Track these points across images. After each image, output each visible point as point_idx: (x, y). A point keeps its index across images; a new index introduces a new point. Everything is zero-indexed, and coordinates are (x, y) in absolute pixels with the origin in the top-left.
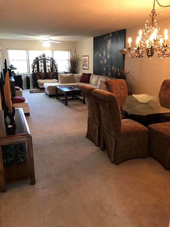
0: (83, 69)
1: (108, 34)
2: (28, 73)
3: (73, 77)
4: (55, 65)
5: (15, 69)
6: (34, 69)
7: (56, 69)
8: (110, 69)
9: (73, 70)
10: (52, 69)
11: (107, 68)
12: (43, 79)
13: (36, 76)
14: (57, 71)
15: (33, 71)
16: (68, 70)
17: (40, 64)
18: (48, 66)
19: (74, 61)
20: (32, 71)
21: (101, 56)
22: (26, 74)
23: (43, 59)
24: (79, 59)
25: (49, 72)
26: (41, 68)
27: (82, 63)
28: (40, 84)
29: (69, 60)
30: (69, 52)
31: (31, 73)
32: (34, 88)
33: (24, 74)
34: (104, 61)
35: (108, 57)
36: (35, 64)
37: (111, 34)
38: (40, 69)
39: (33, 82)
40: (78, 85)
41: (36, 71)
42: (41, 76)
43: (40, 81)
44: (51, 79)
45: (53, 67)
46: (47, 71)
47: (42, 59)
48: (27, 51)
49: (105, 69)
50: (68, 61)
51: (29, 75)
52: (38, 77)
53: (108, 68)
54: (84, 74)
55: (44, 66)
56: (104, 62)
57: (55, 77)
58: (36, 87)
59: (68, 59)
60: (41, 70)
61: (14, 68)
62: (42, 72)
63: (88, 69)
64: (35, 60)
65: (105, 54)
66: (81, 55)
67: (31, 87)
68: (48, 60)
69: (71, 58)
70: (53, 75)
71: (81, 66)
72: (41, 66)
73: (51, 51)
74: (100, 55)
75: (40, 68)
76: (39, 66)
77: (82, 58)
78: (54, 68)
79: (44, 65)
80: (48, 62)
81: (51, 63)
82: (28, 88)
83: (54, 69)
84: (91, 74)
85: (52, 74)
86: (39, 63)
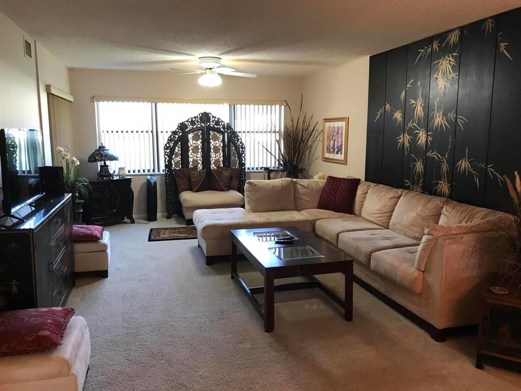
0: (327, 160)
1: (442, 37)
2: (154, 171)
3: (295, 188)
4: (237, 148)
5: (113, 158)
6: (171, 159)
7: (240, 160)
8: (445, 167)
9: (291, 161)
10: (227, 158)
11: (428, 162)
12: (197, 191)
13: (177, 179)
14: (242, 165)
15: (168, 166)
16: (277, 163)
17: (191, 143)
18: (216, 150)
19: (297, 135)
20: (166, 166)
21: (404, 117)
22: (147, 172)
23: (201, 129)
24: (311, 129)
25: (218, 167)
26: (195, 157)
27: (323, 141)
28: (186, 207)
29: (279, 132)
30: (283, 107)
31: (161, 172)
32: (169, 217)
33: (142, 172)
34: (415, 137)
35: (439, 120)
36: (175, 145)
37: (457, 32)
38: (191, 160)
39: (167, 199)
40: (311, 221)
41: (177, 164)
42: (193, 180)
43: (187, 197)
44: (224, 191)
45: (232, 153)
46: (213, 166)
47: (198, 129)
48: (154, 104)
49: (419, 166)
50: (277, 134)
51: (154, 179)
52: (182, 183)
53: (439, 164)
54: (331, 179)
55: (202, 151)
56: (414, 141)
57: (235, 183)
58: (175, 215)
59: (277, 130)
60: (195, 161)
61: (106, 155)
62: (196, 168)
63: (345, 162)
64: (174, 133)
65: (419, 111)
66: (319, 118)
67: (159, 215)
68: (218, 131)
69: (286, 127)
70: (231, 178)
71: (318, 149)
72: (195, 150)
73: (229, 106)
74: (398, 115)
75: (192, 157)
76: (189, 151)
77: (324, 126)
78: (235, 157)
79: (203, 148)
80: (216, 139)
81: (223, 141)
82: (151, 216)
83: (233, 158)
84: (359, 180)
85: (226, 174)
86: (188, 141)
